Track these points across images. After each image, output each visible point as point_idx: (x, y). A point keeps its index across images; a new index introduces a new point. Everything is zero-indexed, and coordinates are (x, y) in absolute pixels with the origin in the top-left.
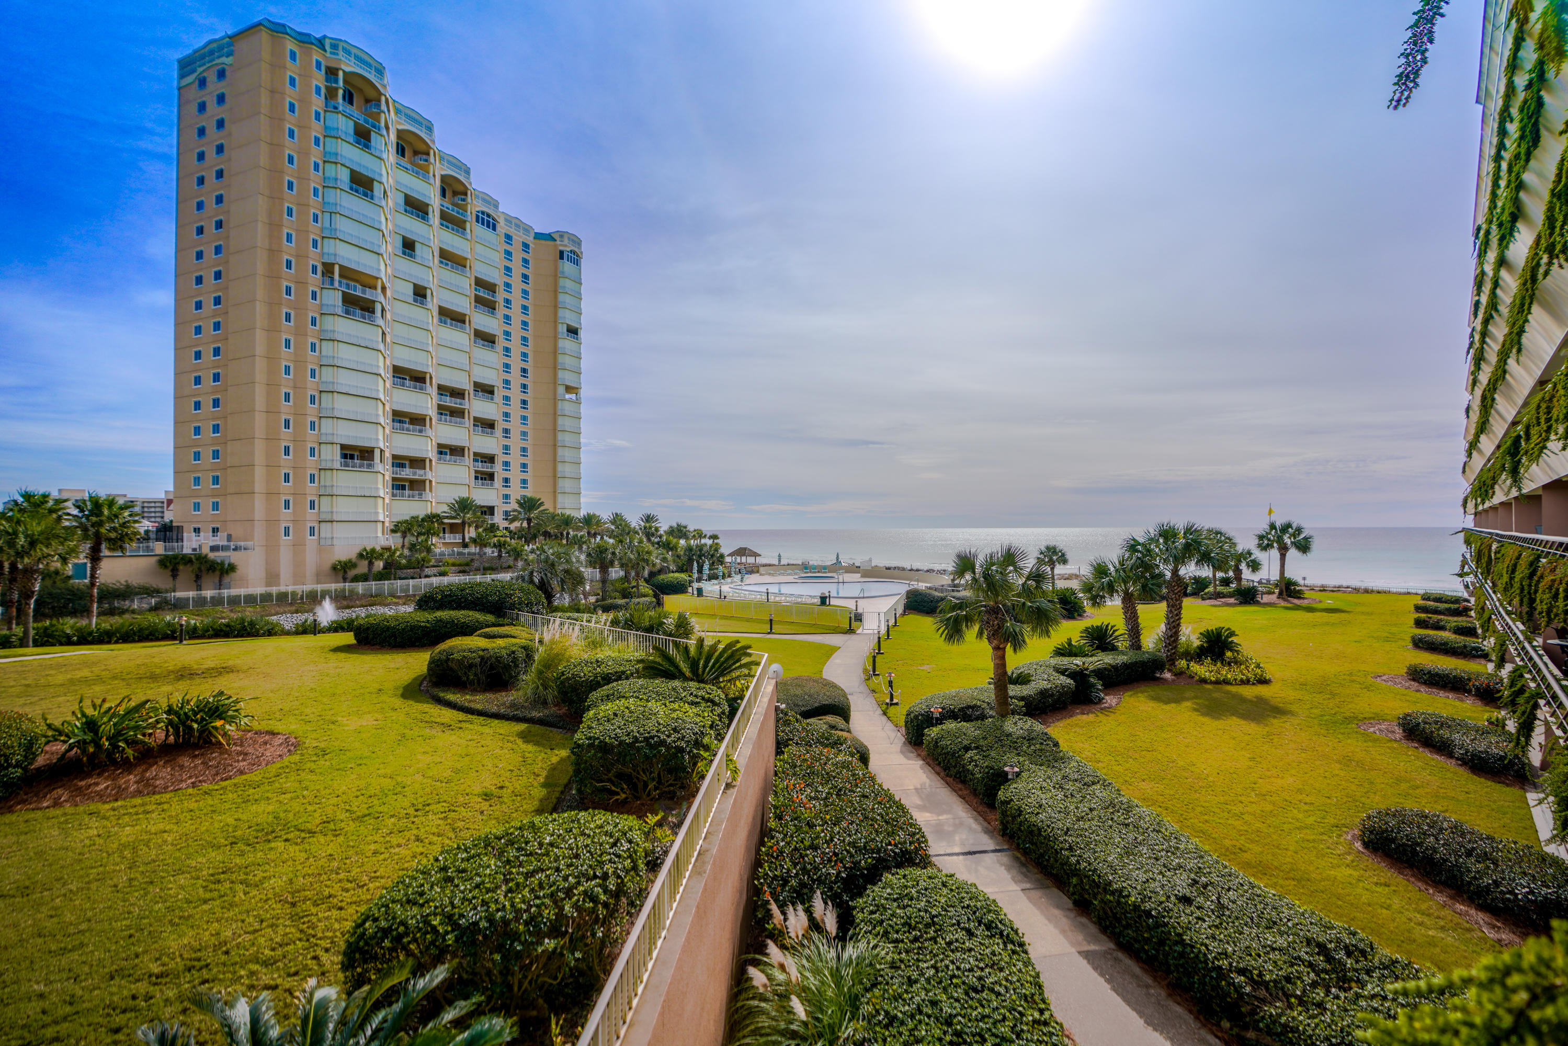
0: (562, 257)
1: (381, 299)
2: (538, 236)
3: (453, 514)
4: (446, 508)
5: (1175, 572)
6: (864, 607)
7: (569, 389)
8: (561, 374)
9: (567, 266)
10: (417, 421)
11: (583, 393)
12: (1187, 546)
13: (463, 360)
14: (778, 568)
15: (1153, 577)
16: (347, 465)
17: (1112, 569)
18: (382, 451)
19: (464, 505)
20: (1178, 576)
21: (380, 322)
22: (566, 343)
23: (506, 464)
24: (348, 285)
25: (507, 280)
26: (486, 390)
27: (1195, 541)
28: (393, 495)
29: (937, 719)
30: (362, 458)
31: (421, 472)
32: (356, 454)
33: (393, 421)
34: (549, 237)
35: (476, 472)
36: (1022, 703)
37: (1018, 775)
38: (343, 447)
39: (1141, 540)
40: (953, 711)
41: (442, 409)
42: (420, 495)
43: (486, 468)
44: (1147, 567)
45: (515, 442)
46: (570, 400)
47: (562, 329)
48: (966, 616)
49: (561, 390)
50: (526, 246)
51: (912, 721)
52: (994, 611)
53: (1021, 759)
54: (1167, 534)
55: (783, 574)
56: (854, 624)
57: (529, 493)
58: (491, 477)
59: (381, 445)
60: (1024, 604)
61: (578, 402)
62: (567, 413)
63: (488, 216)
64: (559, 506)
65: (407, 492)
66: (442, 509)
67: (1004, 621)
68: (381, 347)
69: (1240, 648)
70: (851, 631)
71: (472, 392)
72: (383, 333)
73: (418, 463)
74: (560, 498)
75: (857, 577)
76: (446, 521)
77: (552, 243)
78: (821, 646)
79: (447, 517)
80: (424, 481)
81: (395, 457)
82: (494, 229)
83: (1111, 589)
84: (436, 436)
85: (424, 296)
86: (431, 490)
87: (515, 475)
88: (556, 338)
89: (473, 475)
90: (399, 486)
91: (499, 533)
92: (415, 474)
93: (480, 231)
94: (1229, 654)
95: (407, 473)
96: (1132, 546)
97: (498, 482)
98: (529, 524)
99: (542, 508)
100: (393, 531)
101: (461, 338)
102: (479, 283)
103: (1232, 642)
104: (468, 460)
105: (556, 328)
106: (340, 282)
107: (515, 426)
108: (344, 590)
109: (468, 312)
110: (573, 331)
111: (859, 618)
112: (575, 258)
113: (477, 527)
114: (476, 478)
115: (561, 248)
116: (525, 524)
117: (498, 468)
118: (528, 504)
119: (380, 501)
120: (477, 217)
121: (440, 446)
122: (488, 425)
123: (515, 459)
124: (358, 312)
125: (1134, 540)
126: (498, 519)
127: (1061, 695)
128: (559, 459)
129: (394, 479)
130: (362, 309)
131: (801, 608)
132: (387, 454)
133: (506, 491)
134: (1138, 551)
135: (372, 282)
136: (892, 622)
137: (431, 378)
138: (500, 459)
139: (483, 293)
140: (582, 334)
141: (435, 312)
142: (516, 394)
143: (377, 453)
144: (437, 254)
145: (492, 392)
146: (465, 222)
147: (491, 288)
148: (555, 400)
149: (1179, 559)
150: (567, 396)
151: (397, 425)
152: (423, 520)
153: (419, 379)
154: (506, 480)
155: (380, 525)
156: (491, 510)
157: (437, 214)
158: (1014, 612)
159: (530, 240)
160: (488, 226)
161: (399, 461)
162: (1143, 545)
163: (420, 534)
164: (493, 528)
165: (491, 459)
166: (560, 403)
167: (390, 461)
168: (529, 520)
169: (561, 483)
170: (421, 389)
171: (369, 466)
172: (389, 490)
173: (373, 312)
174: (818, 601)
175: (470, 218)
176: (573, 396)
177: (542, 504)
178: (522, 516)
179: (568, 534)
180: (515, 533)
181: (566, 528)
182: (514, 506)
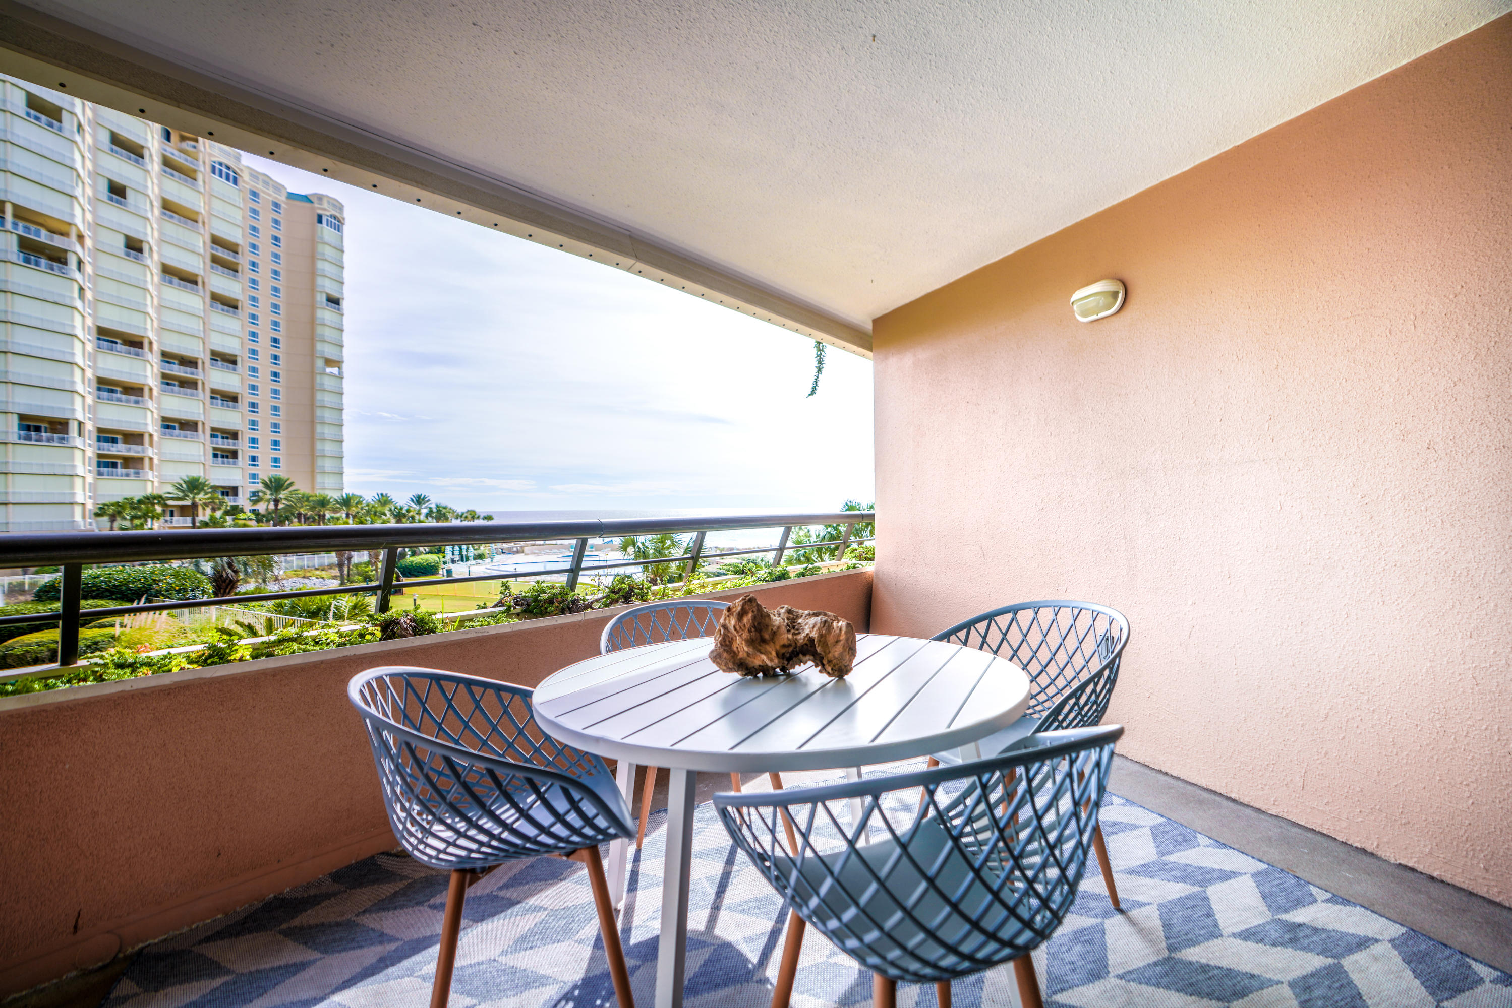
0: (320, 221)
1: (78, 249)
2: (292, 196)
3: (181, 495)
4: (171, 489)
7: (329, 362)
8: (319, 346)
9: (327, 231)
10: (133, 391)
11: (345, 367)
13: (195, 325)
16: (29, 438)
18: (80, 423)
19: (194, 485)
21: (77, 276)
22: (326, 314)
23: (254, 441)
24: (27, 229)
25: (253, 240)
26: (230, 360)
28: (100, 474)
30: (54, 431)
31: (139, 448)
32: (43, 425)
33: (99, 389)
34: (306, 199)
35: (215, 449)
38: (22, 417)
41: (167, 380)
42: (137, 473)
43: (228, 445)
45: (264, 417)
46: (332, 375)
47: (321, 299)
49: (320, 363)
50: (277, 205)
57: (281, 473)
58: (234, 454)
59: (79, 416)
61: (340, 377)
62: (326, 387)
63: (228, 168)
64: (317, 486)
65: (120, 470)
66: (167, 490)
68: (78, 304)
71: (208, 362)
72: (81, 289)
73: (133, 438)
74: (319, 479)
76: (170, 502)
77: (308, 205)
79: (172, 499)
80: (141, 459)
81: (100, 430)
82: (235, 182)
84: (159, 409)
85: (140, 250)
86: (151, 468)
87: (264, 452)
88: (313, 307)
89: (211, 452)
90: (106, 463)
91: (241, 516)
92: (129, 450)
93: (219, 184)
95: (120, 449)
97: (243, 459)
98: (276, 505)
99: (291, 489)
100: (97, 515)
101: (193, 301)
102: (216, 241)
104: (204, 436)
105: (313, 297)
106: (15, 225)
107: (264, 399)
108: (22, 584)
109: (201, 273)
110: (334, 301)
112: (338, 224)
113: (214, 510)
114: (215, 456)
115: (320, 212)
116: (272, 506)
117: (243, 446)
118: (276, 485)
119: (78, 482)
120: (214, 168)
121: (164, 419)
122: (232, 398)
123: (264, 435)
124: (43, 261)
126: (243, 500)
128: (317, 437)
129: (100, 456)
130: (52, 258)
132: (89, 426)
133: (254, 470)
135: (63, 228)
137: (151, 343)
138: (246, 434)
139: (221, 253)
140: (345, 305)
141: (156, 270)
142: (265, 366)
143: (73, 427)
144: (157, 204)
145: (234, 362)
146: (195, 171)
147: (233, 248)
148: (312, 374)
150: (329, 370)
151: (105, 394)
152: (140, 502)
153: (135, 343)
154: (254, 458)
155: (78, 510)
156: (232, 491)
157: (157, 160)
159: (282, 198)
160: (228, 179)
161: (106, 435)
163: (133, 517)
164: (235, 511)
165: (234, 435)
166: (318, 379)
167: (95, 435)
168: (277, 502)
169: (319, 462)
170: (137, 355)
171: (62, 440)
172: (94, 467)
173: (65, 262)
175: (203, 170)
176: (335, 370)
177: (291, 484)
178: (268, 497)
179: (324, 515)
180: (264, 516)
181: (322, 509)
182: (260, 487)
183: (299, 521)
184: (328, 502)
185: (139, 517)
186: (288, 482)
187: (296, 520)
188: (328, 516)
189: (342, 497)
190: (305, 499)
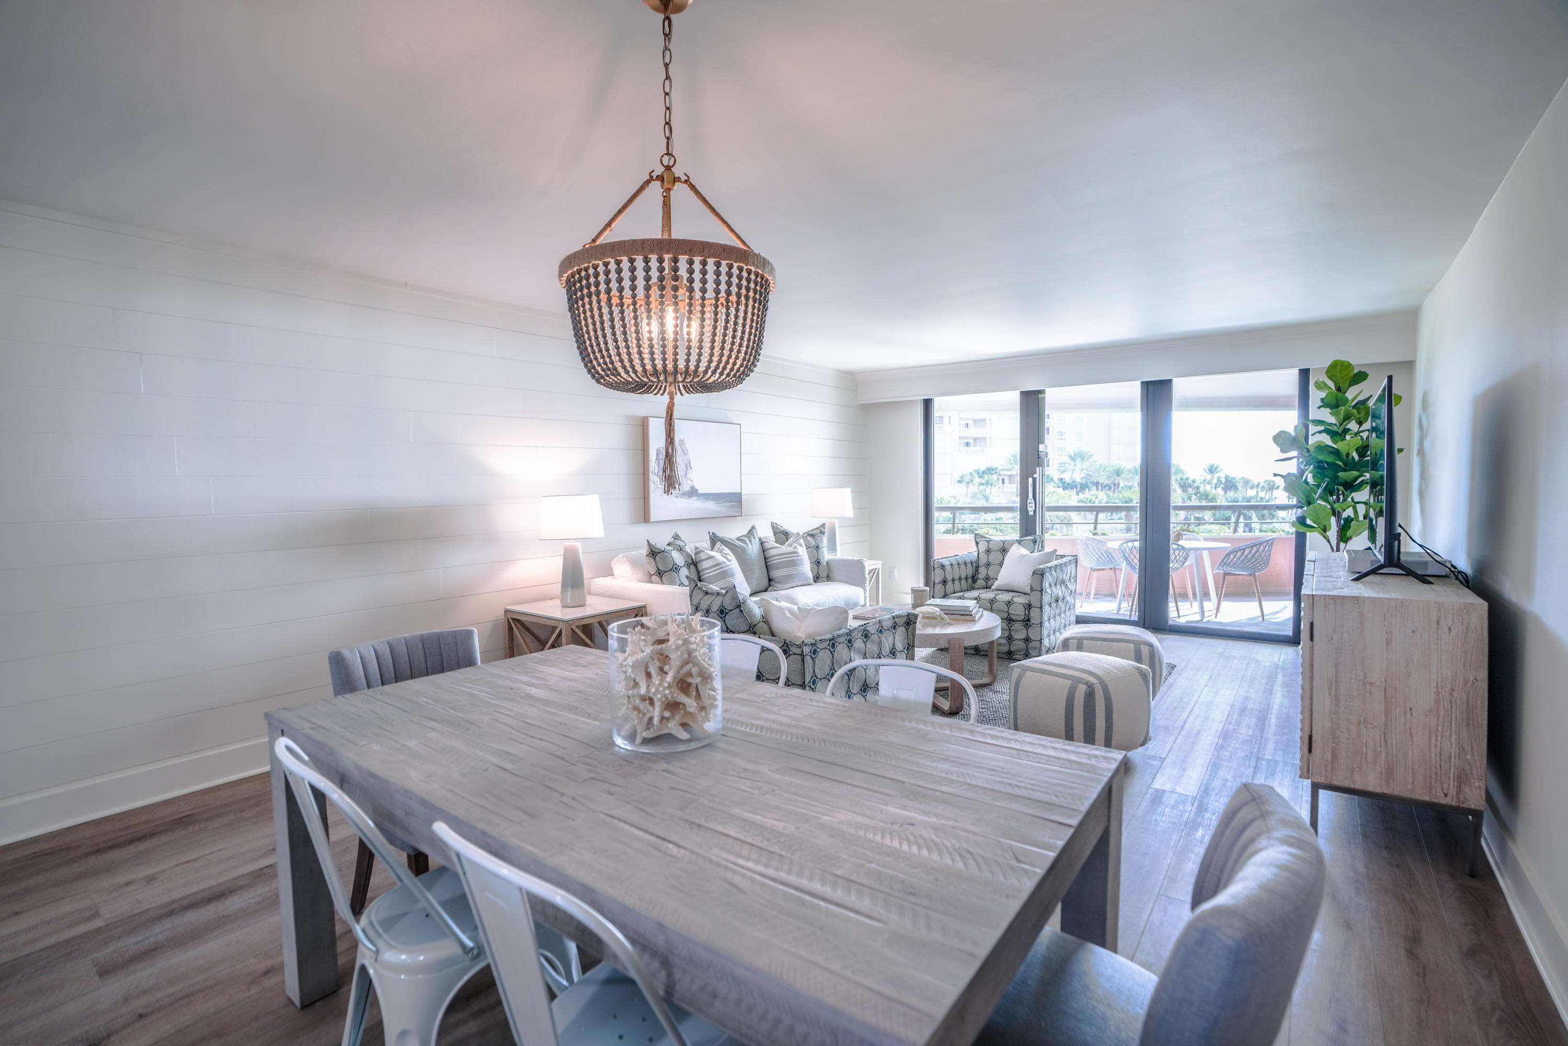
28: (962, 451)
42: (982, 450)
65: (971, 448)
66: (1001, 462)
80: (985, 439)
86: (991, 445)
90: (965, 443)
92: (978, 432)
99: (1091, 460)
118: (1079, 457)
152: (984, 472)
179: (1119, 484)
180: (1068, 484)
181: (1117, 478)
182: (1067, 459)
183: (1097, 489)
184: (1122, 472)
185: (983, 484)
186: (1089, 454)
187: (1094, 488)
188: (1122, 485)
189: (1135, 467)
190: (1103, 469)
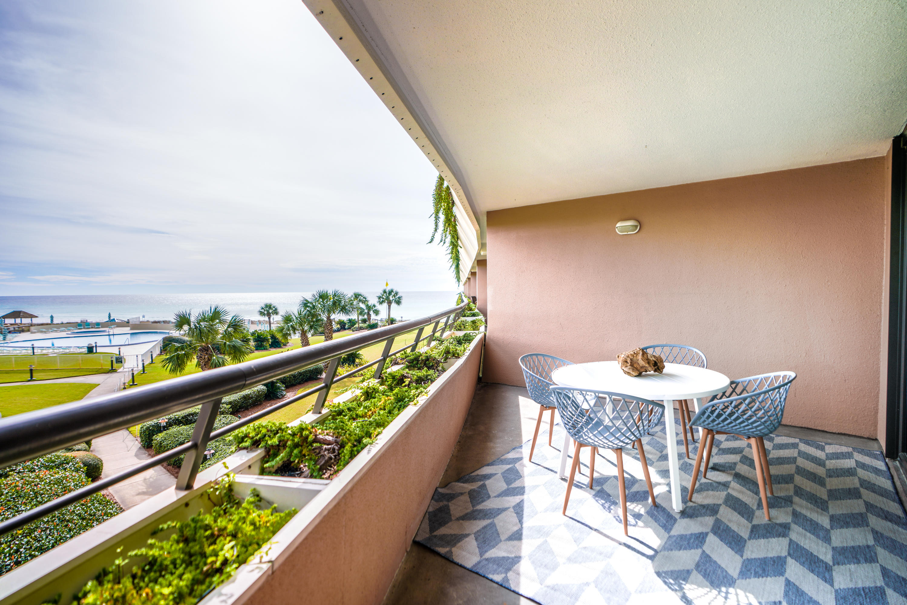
5: (328, 318)
6: (125, 352)
12: (334, 303)
14: (51, 326)
15: (317, 321)
17: (294, 318)
20: (330, 320)
27: (337, 300)
29: (164, 427)
36: (229, 406)
37: (213, 455)
39: (310, 300)
40: (177, 420)
44: (314, 315)
48: (185, 354)
51: (144, 432)
52: (205, 349)
53: (218, 444)
54: (323, 296)
55: (56, 331)
56: (115, 365)
60: (225, 343)
67: (212, 356)
69: (362, 357)
70: (113, 370)
75: (127, 330)
78: (81, 385)
83: (294, 329)
94: (357, 360)
96: (305, 304)
103: (359, 354)
111: (120, 360)
125: (306, 300)
127: (258, 396)
131: (67, 356)
134: (308, 307)
136: (148, 361)
149: (330, 310)
158: (218, 349)
162: (311, 303)
174: (85, 350)
